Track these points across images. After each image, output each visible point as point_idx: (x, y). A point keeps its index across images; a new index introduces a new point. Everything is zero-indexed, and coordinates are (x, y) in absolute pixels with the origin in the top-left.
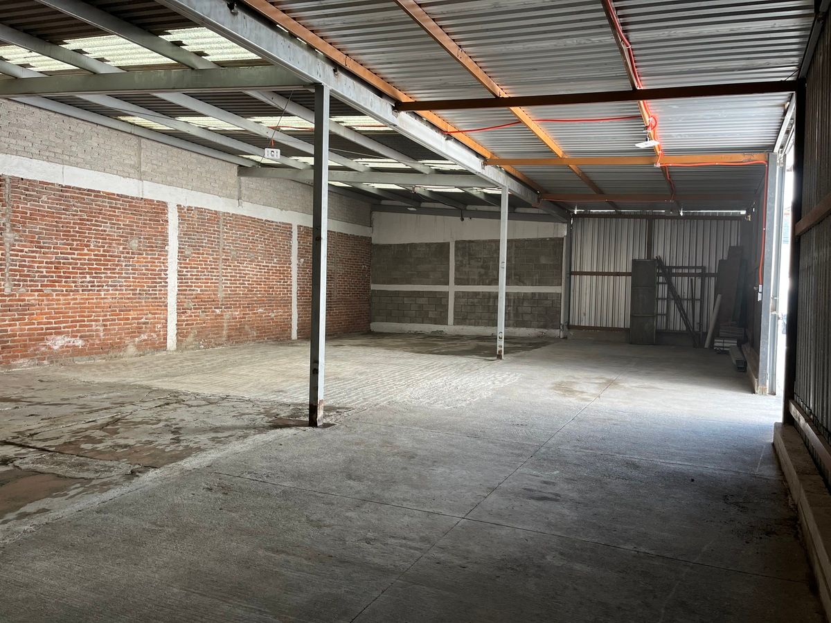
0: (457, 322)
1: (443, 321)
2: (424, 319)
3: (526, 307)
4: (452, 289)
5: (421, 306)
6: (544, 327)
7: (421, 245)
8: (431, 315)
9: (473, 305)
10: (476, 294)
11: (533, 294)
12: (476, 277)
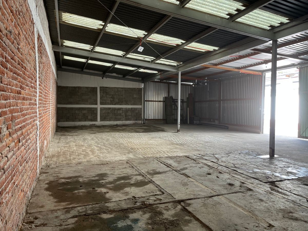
0: (101, 120)
1: (96, 120)
2: (86, 119)
3: (129, 113)
4: (99, 106)
5: (84, 114)
6: (136, 120)
7: (84, 87)
8: (89, 117)
9: (108, 113)
10: (110, 108)
11: (132, 108)
12: (109, 102)
